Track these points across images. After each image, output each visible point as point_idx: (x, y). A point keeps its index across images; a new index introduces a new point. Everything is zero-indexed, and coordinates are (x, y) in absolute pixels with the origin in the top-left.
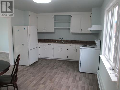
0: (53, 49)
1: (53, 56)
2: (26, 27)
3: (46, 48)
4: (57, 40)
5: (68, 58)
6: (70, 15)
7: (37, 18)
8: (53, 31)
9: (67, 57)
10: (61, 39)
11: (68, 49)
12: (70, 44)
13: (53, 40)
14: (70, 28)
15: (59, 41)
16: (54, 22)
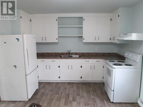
0: (59, 67)
1: (59, 77)
2: (19, 36)
3: (48, 67)
4: (63, 54)
5: (81, 80)
6: (82, 18)
7: (31, 20)
8: (57, 41)
9: (81, 78)
10: (68, 52)
11: (81, 67)
12: (85, 58)
13: (55, 53)
14: (82, 36)
15: (66, 54)
16: (58, 27)
